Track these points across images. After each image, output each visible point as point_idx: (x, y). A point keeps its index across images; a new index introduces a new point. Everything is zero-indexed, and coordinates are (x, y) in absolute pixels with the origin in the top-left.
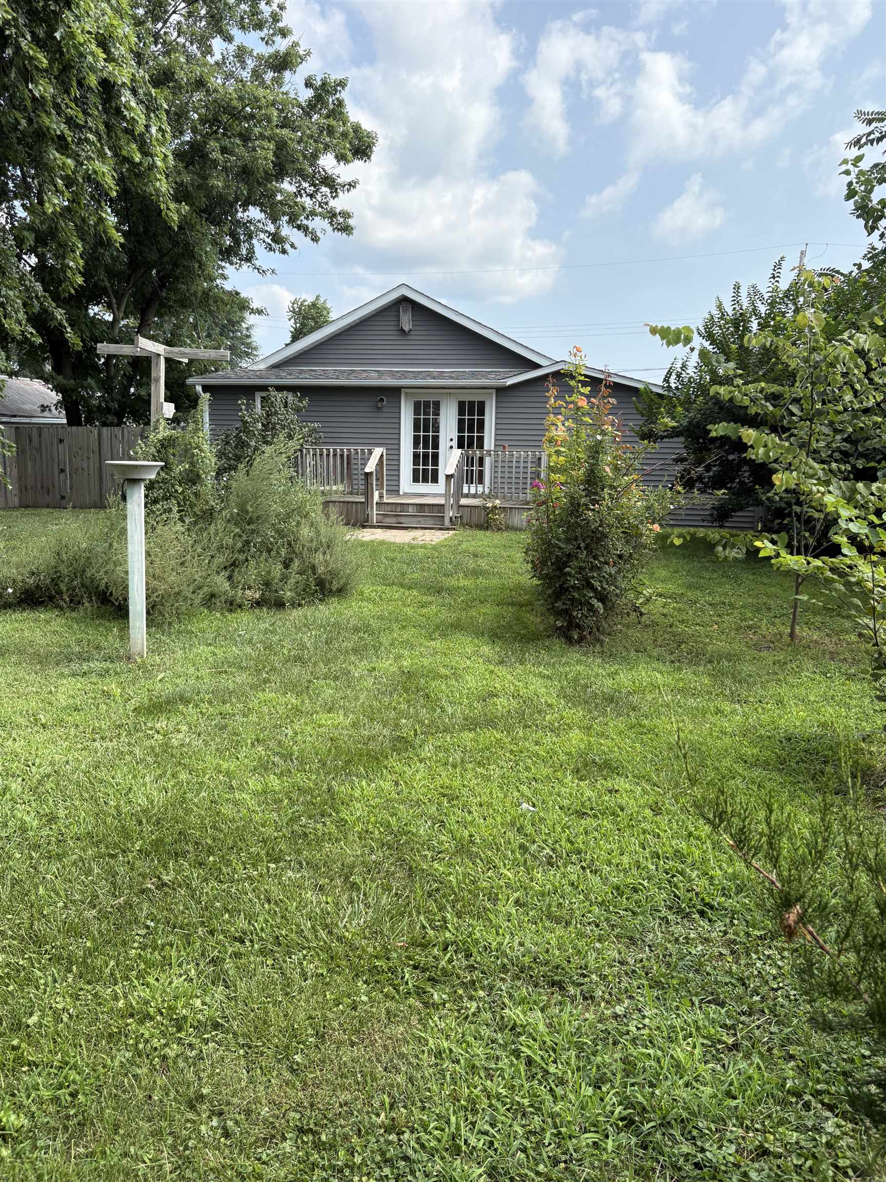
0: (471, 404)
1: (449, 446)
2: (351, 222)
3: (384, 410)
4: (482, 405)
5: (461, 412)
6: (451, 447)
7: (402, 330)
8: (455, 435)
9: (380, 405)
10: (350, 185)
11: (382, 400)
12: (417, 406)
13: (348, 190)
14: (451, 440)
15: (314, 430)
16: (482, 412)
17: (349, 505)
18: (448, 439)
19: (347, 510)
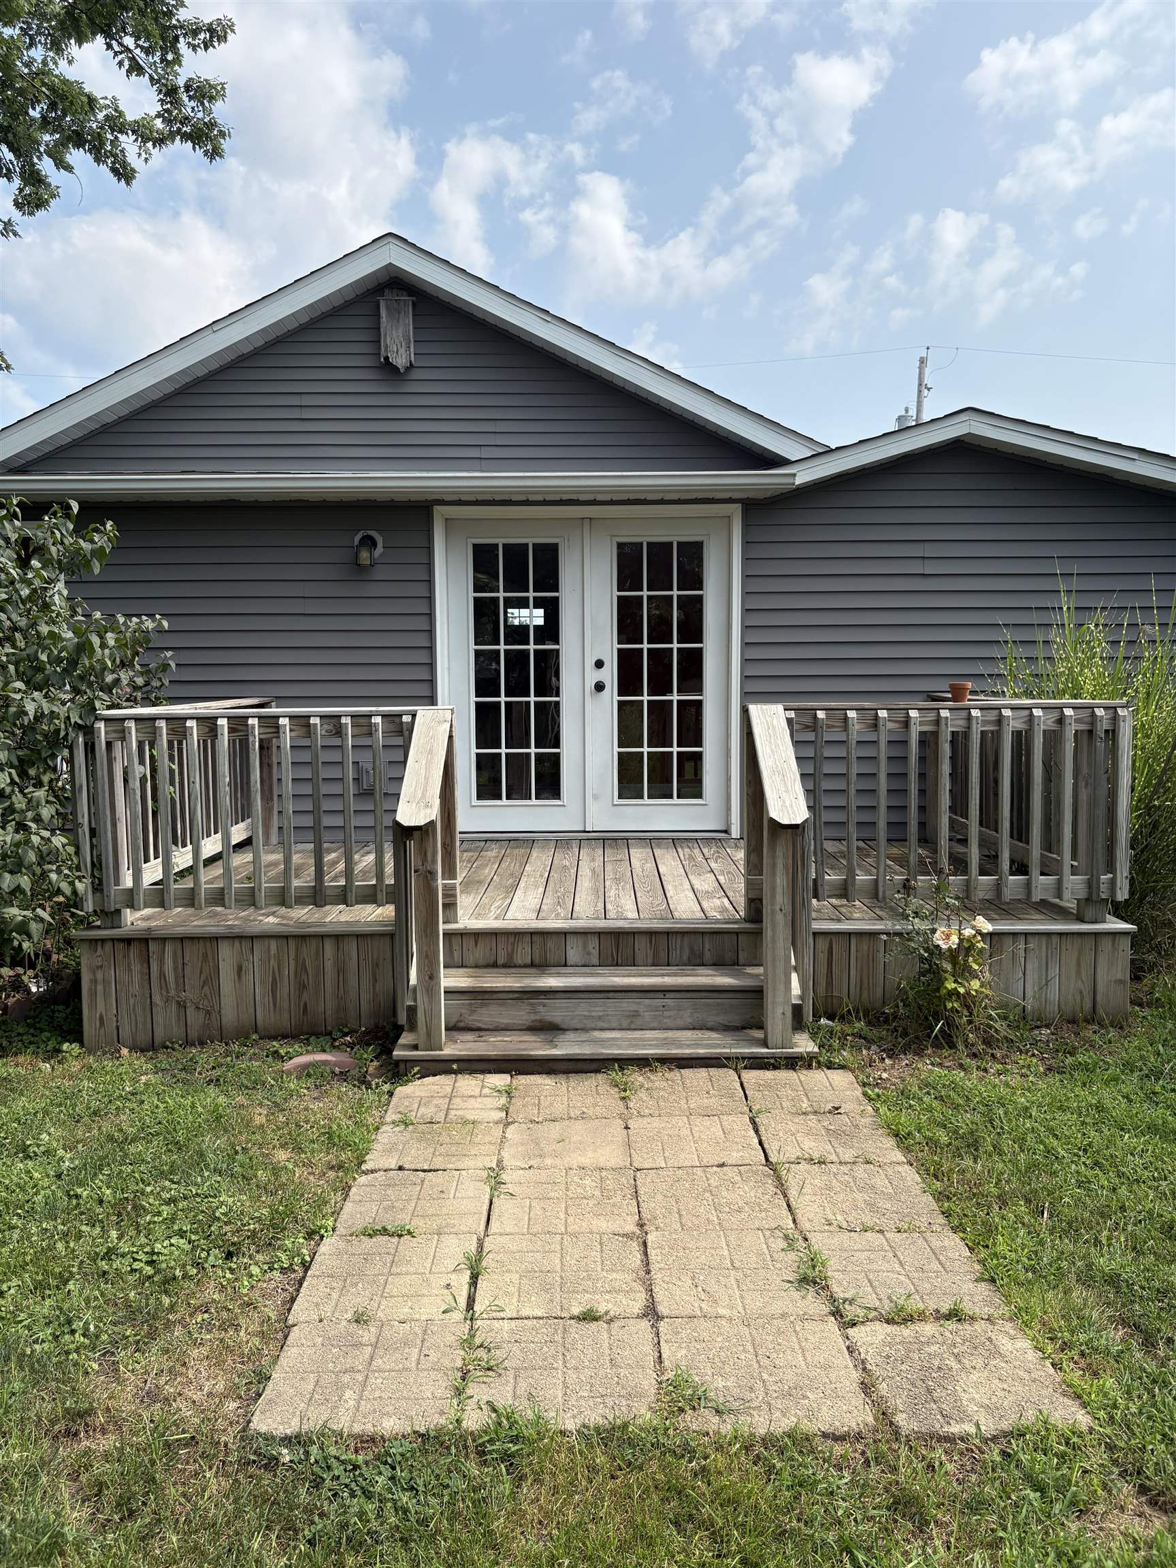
0: (660, 551)
1: (590, 684)
2: (220, 111)
3: (379, 573)
4: (693, 553)
5: (627, 575)
6: (600, 687)
7: (388, 367)
8: (607, 645)
9: (364, 555)
10: (210, 29)
11: (370, 542)
12: (483, 558)
13: (207, 45)
14: (599, 664)
15: (143, 642)
16: (693, 579)
17: (308, 951)
18: (590, 662)
19: (301, 968)
